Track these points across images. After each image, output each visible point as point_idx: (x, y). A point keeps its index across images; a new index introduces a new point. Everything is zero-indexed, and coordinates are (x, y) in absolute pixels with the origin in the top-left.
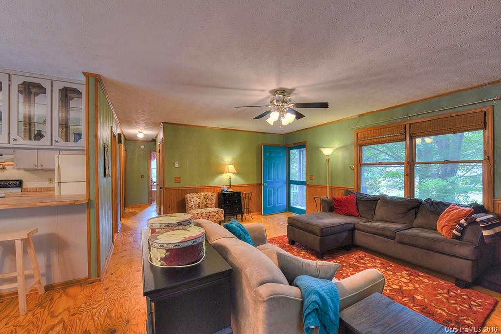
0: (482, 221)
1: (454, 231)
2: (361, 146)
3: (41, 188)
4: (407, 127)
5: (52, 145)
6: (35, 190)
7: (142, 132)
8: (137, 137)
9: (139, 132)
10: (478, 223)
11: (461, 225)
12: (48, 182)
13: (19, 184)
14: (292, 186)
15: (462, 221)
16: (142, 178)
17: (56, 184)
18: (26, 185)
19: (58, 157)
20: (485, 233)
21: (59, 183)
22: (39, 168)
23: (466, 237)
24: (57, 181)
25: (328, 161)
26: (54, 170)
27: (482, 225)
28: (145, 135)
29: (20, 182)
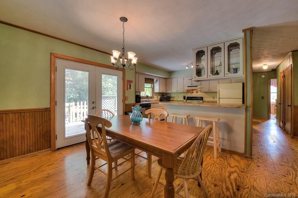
3: (210, 101)
5: (224, 76)
6: (207, 102)
7: (266, 65)
8: (262, 68)
9: (264, 65)
12: (213, 98)
13: (201, 98)
16: (262, 99)
17: (218, 99)
18: (205, 99)
19: (219, 85)
21: (219, 98)
22: (210, 91)
24: (218, 97)
26: (217, 92)
28: (268, 66)
29: (202, 98)
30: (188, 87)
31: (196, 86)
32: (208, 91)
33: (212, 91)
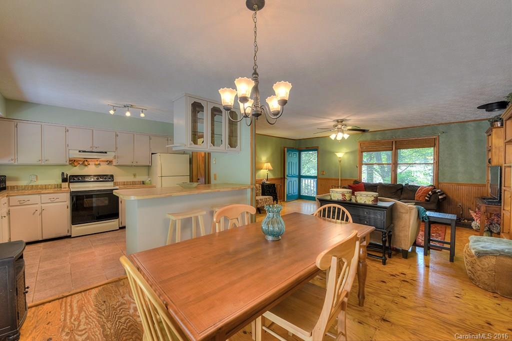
0: (439, 192)
1: (426, 198)
2: (362, 152)
3: (128, 182)
4: (394, 143)
6: (123, 183)
10: (437, 193)
11: (429, 194)
12: (133, 177)
14: (301, 179)
15: (430, 193)
18: (117, 179)
20: (440, 197)
22: (135, 164)
23: (431, 200)
25: (340, 161)
27: (439, 194)
29: (112, 176)
30: (80, 151)
31: (103, 153)
32: (131, 164)
33: (138, 164)
